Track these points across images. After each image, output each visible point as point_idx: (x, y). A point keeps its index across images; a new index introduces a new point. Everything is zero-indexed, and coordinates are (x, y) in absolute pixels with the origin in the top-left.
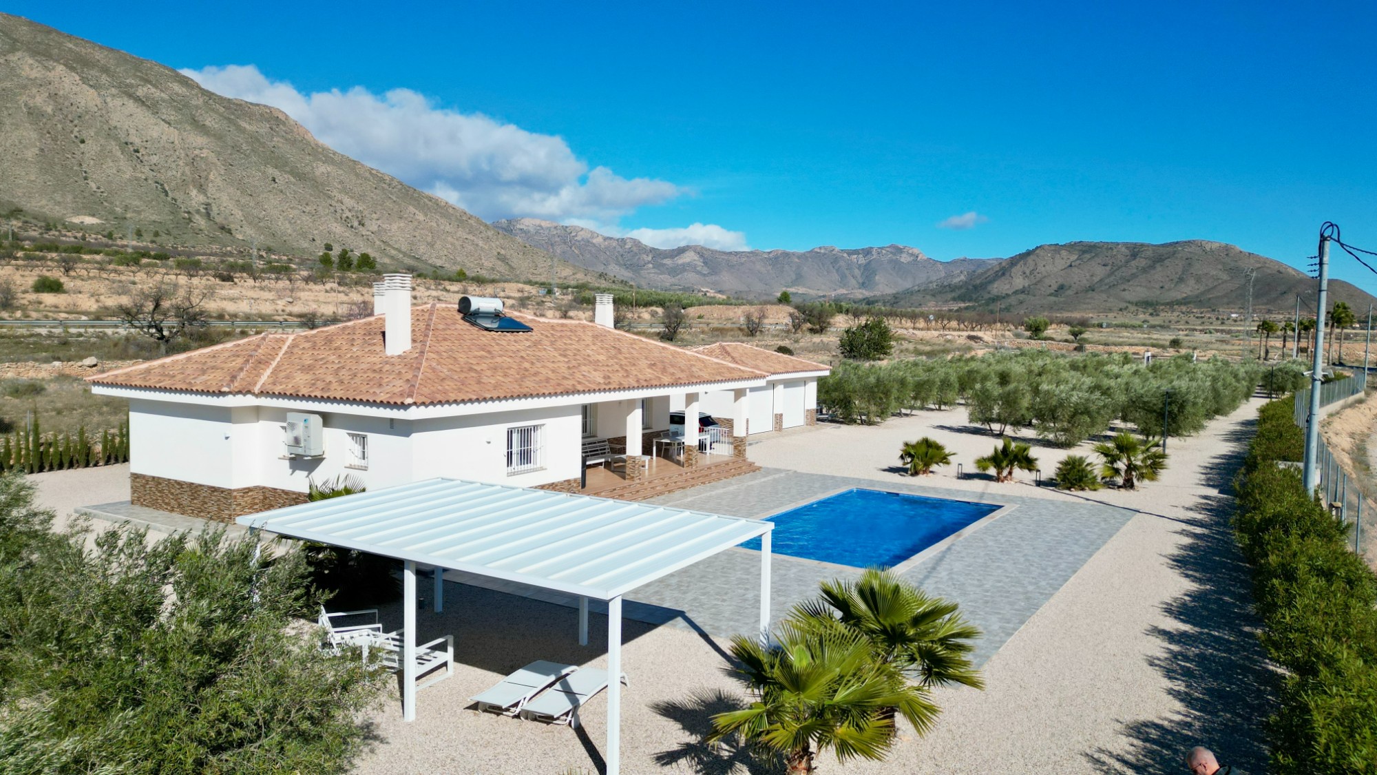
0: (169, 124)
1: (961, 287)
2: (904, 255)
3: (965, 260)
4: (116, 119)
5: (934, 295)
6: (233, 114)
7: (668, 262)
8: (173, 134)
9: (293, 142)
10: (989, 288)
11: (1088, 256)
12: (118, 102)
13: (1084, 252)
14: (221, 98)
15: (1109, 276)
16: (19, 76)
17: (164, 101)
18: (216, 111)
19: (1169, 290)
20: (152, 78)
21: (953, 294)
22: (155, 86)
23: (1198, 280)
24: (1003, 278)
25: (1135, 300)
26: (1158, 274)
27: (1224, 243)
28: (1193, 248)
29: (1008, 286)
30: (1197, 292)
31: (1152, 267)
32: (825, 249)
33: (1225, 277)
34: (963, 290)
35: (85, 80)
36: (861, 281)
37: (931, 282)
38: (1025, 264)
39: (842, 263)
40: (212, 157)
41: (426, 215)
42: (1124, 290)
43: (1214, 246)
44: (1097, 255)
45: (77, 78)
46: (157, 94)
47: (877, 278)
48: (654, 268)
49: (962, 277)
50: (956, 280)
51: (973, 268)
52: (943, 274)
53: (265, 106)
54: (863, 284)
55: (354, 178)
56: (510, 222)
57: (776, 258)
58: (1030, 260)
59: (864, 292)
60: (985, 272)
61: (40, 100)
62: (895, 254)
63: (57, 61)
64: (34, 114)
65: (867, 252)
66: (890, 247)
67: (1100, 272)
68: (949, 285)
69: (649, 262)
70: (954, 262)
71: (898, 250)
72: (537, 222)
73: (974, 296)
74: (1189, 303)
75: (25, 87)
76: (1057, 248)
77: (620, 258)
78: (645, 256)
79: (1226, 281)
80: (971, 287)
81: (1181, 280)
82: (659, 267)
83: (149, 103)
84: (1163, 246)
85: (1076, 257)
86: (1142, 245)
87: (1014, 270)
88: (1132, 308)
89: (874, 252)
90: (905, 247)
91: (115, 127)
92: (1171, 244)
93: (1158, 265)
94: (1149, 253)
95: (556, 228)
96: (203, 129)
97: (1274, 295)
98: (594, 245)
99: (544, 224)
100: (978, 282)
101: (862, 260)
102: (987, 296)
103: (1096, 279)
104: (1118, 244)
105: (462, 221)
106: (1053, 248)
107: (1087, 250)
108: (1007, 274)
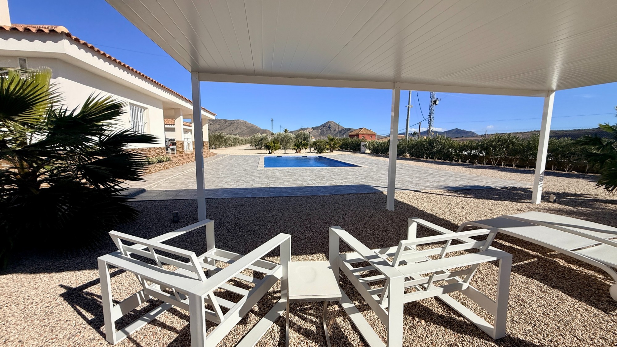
11: (214, 122)
15: (220, 127)
23: (240, 129)
26: (232, 127)
27: (245, 121)
28: (238, 121)
31: (230, 125)
33: (246, 128)
43: (243, 121)
67: (218, 126)
81: (236, 129)
86: (227, 120)
92: (233, 120)
93: (232, 125)
94: (229, 122)
103: (217, 128)
104: (222, 120)
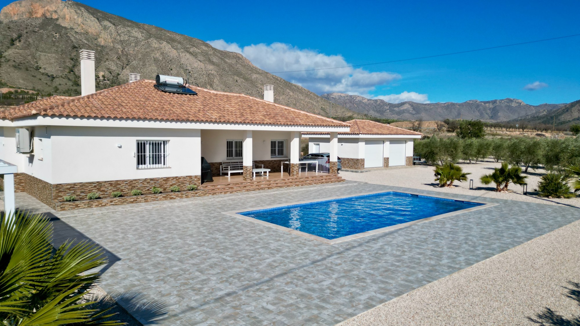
0: (201, 61)
1: (544, 117)
2: (513, 103)
3: (546, 105)
4: (183, 61)
6: (223, 56)
7: (396, 109)
8: (202, 65)
9: (244, 66)
10: (560, 117)
12: (184, 54)
14: (219, 51)
16: (151, 47)
17: (199, 53)
18: (217, 56)
20: (195, 45)
22: (196, 48)
24: (567, 113)
32: (473, 101)
34: (545, 119)
35: (173, 47)
36: (491, 115)
37: (528, 115)
38: (579, 106)
39: (481, 108)
40: (215, 73)
41: (293, 93)
45: (170, 46)
46: (197, 50)
47: (499, 114)
48: (390, 112)
49: (545, 113)
50: (542, 114)
51: (551, 108)
52: (534, 112)
53: (234, 53)
54: (492, 117)
55: (266, 79)
56: (328, 95)
57: (448, 106)
59: (492, 121)
60: (557, 110)
61: (158, 55)
62: (509, 103)
63: (164, 40)
64: (156, 60)
65: (494, 102)
66: (506, 99)
68: (537, 117)
69: (388, 109)
70: (540, 106)
71: (511, 101)
72: (339, 94)
75: (153, 51)
77: (374, 108)
78: (386, 107)
80: (549, 117)
82: (392, 111)
83: (194, 54)
87: (573, 109)
89: (498, 102)
90: (514, 100)
91: (183, 64)
95: (347, 96)
96: (213, 63)
98: (363, 103)
99: (342, 95)
100: (553, 115)
101: (491, 106)
102: (558, 122)
105: (307, 95)
108: (569, 111)
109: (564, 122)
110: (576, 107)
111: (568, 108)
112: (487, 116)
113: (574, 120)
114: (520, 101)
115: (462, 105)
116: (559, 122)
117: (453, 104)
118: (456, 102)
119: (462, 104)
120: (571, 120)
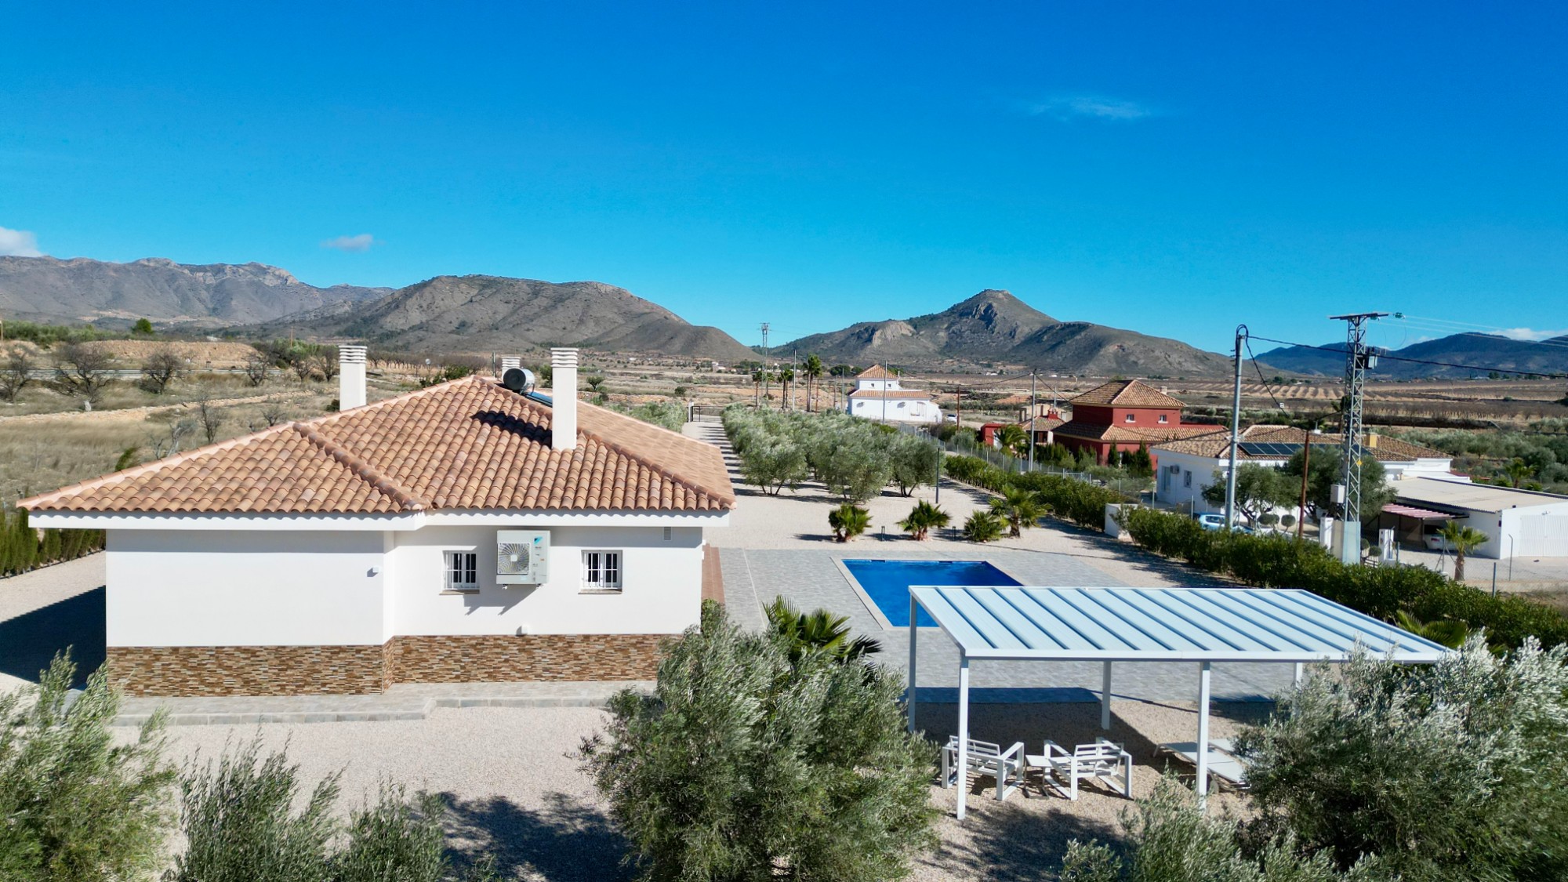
1: (347, 320)
2: (268, 277)
3: (346, 287)
5: (314, 328)
10: (382, 321)
11: (488, 291)
13: (484, 287)
15: (512, 314)
19: (572, 331)
21: (338, 328)
24: (396, 311)
25: (539, 342)
26: (561, 315)
27: (617, 286)
28: (590, 290)
29: (402, 321)
30: (596, 335)
32: (157, 261)
34: (350, 324)
36: (211, 306)
37: (308, 312)
38: (421, 296)
39: (182, 282)
42: (528, 330)
43: (609, 289)
44: (498, 291)
47: (233, 303)
49: (347, 308)
50: (341, 311)
51: (357, 297)
52: (320, 303)
54: (215, 309)
57: (80, 269)
58: (427, 291)
59: (216, 320)
60: (375, 303)
62: (256, 275)
65: (218, 269)
66: (249, 265)
67: (503, 310)
68: (332, 317)
70: (332, 290)
71: (264, 271)
73: (364, 331)
74: (591, 345)
76: (455, 281)
79: (620, 325)
80: (359, 320)
84: (562, 285)
85: (476, 292)
86: (542, 284)
87: (409, 302)
88: (539, 349)
89: (227, 270)
90: (269, 268)
92: (569, 284)
93: (559, 305)
94: (550, 293)
97: (663, 340)
100: (367, 314)
101: (211, 279)
102: (379, 331)
103: (499, 317)
104: (518, 281)
106: (451, 280)
107: (487, 285)
108: (402, 307)
109: (392, 332)
110: (414, 298)
111: (398, 301)
112: (199, 306)
113: (412, 328)
114: (284, 273)
115: (123, 270)
116: (382, 331)
117: (96, 266)
118: (104, 261)
119: (124, 266)
120: (406, 328)
